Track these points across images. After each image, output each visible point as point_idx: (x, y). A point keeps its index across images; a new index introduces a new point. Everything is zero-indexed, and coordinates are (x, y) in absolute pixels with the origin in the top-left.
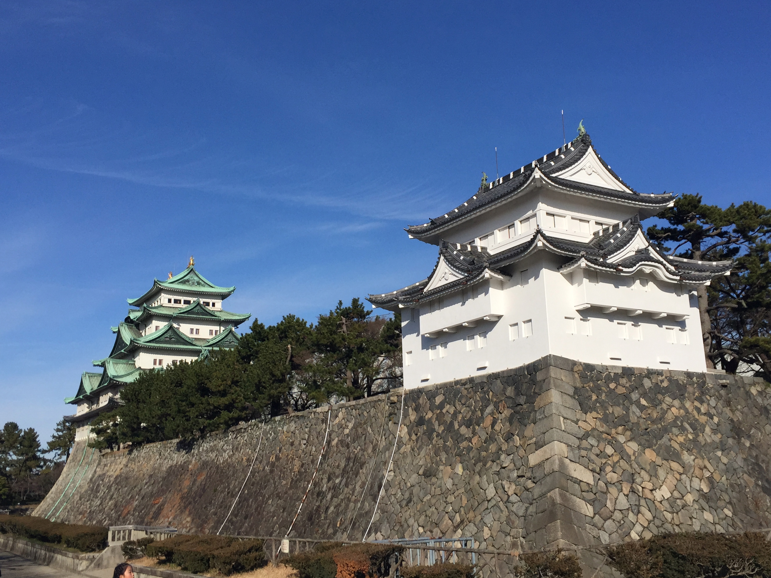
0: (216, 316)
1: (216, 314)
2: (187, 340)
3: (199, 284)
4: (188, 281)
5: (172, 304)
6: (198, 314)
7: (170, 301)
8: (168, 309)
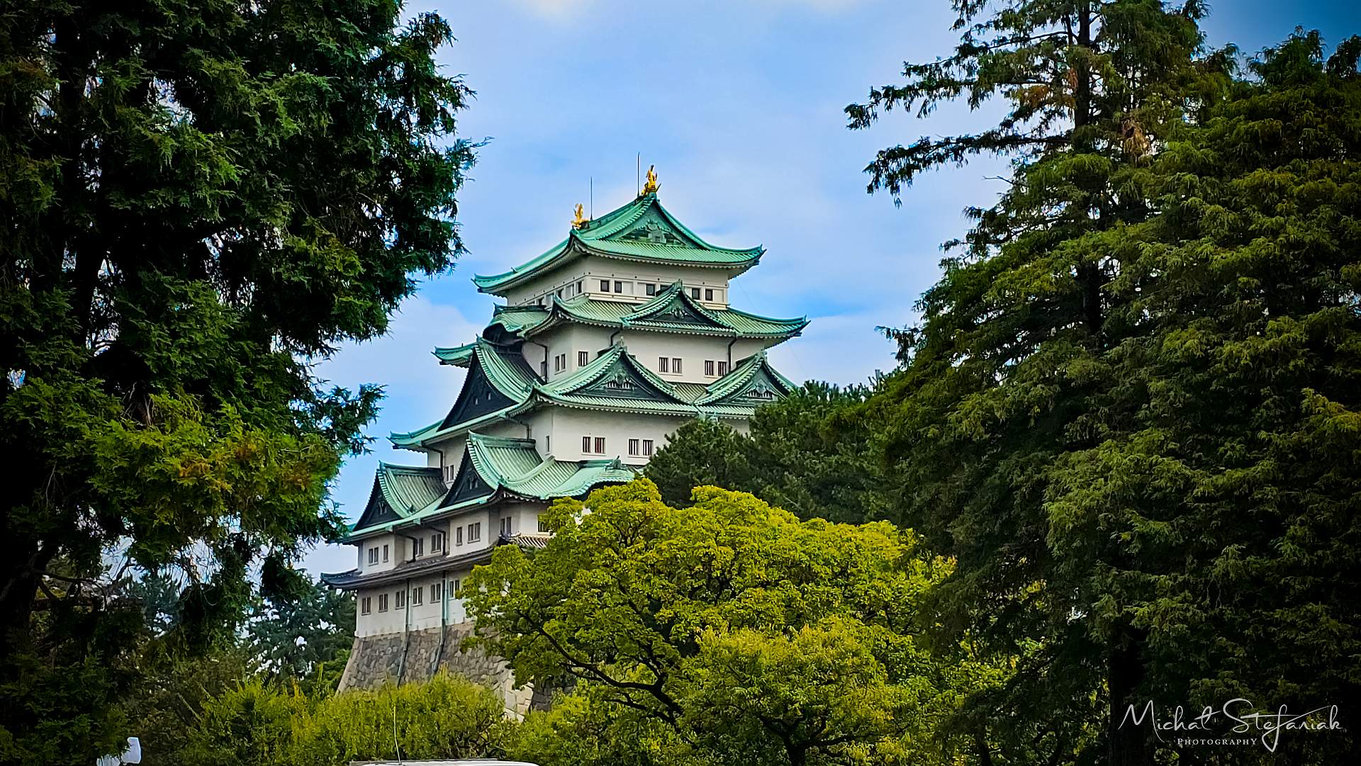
0: (722, 326)
1: (723, 319)
2: (660, 387)
3: (669, 238)
4: (644, 233)
5: (611, 296)
6: (677, 319)
7: (605, 286)
8: (600, 306)
